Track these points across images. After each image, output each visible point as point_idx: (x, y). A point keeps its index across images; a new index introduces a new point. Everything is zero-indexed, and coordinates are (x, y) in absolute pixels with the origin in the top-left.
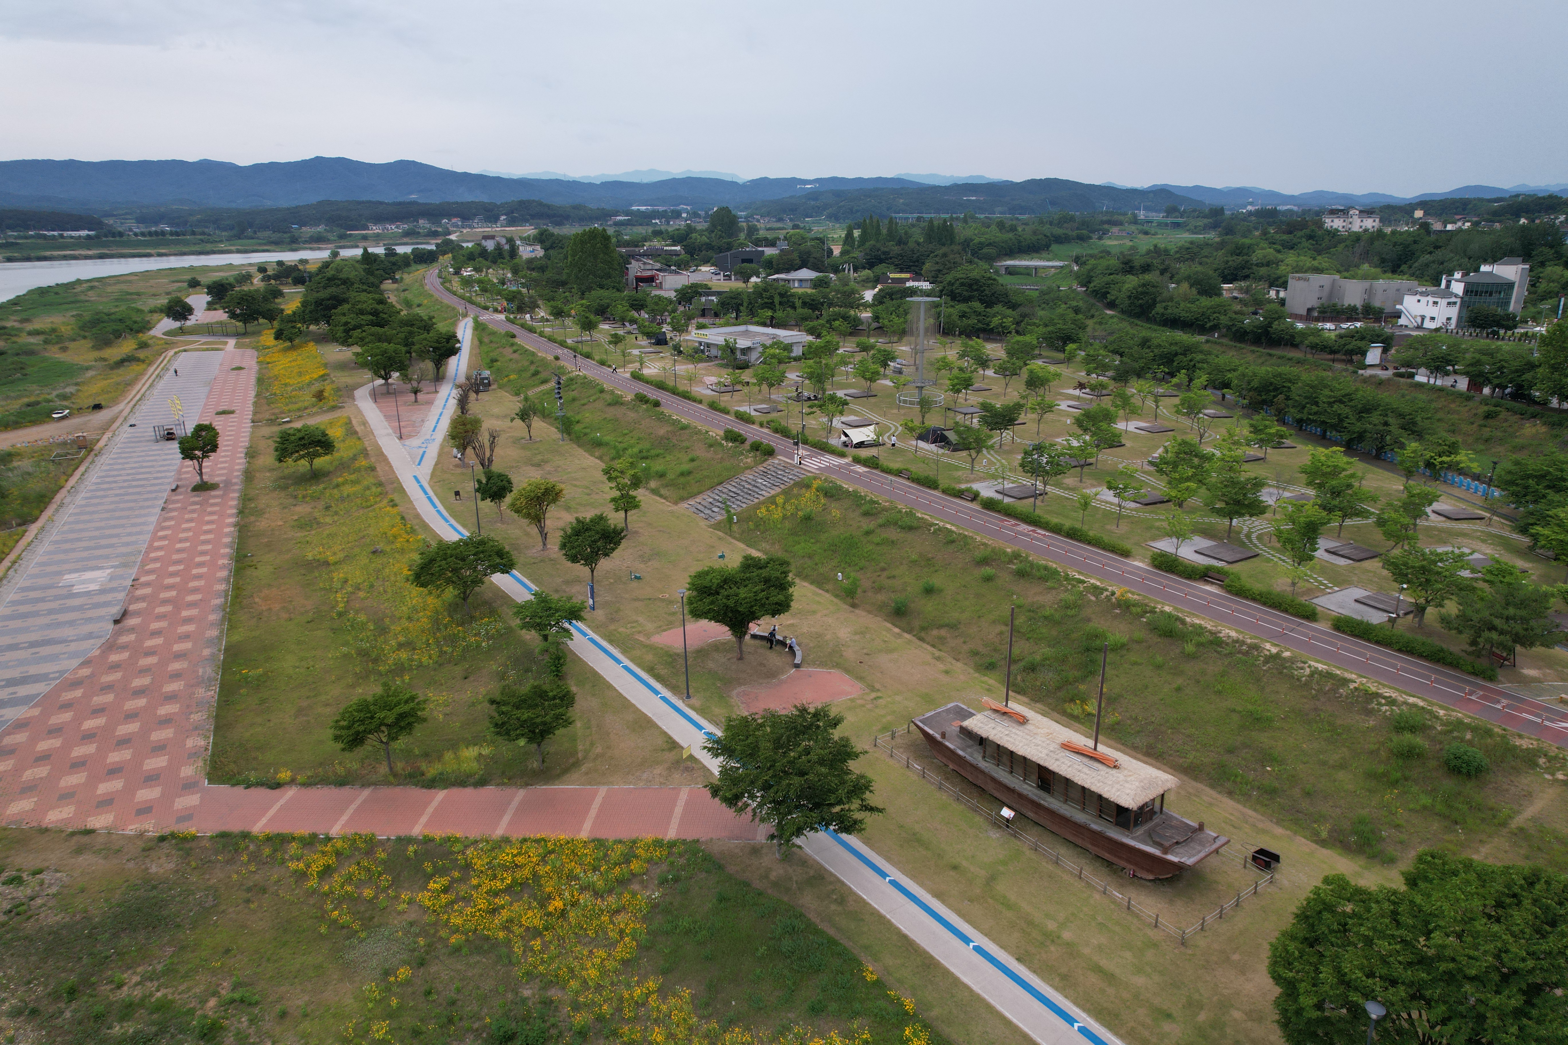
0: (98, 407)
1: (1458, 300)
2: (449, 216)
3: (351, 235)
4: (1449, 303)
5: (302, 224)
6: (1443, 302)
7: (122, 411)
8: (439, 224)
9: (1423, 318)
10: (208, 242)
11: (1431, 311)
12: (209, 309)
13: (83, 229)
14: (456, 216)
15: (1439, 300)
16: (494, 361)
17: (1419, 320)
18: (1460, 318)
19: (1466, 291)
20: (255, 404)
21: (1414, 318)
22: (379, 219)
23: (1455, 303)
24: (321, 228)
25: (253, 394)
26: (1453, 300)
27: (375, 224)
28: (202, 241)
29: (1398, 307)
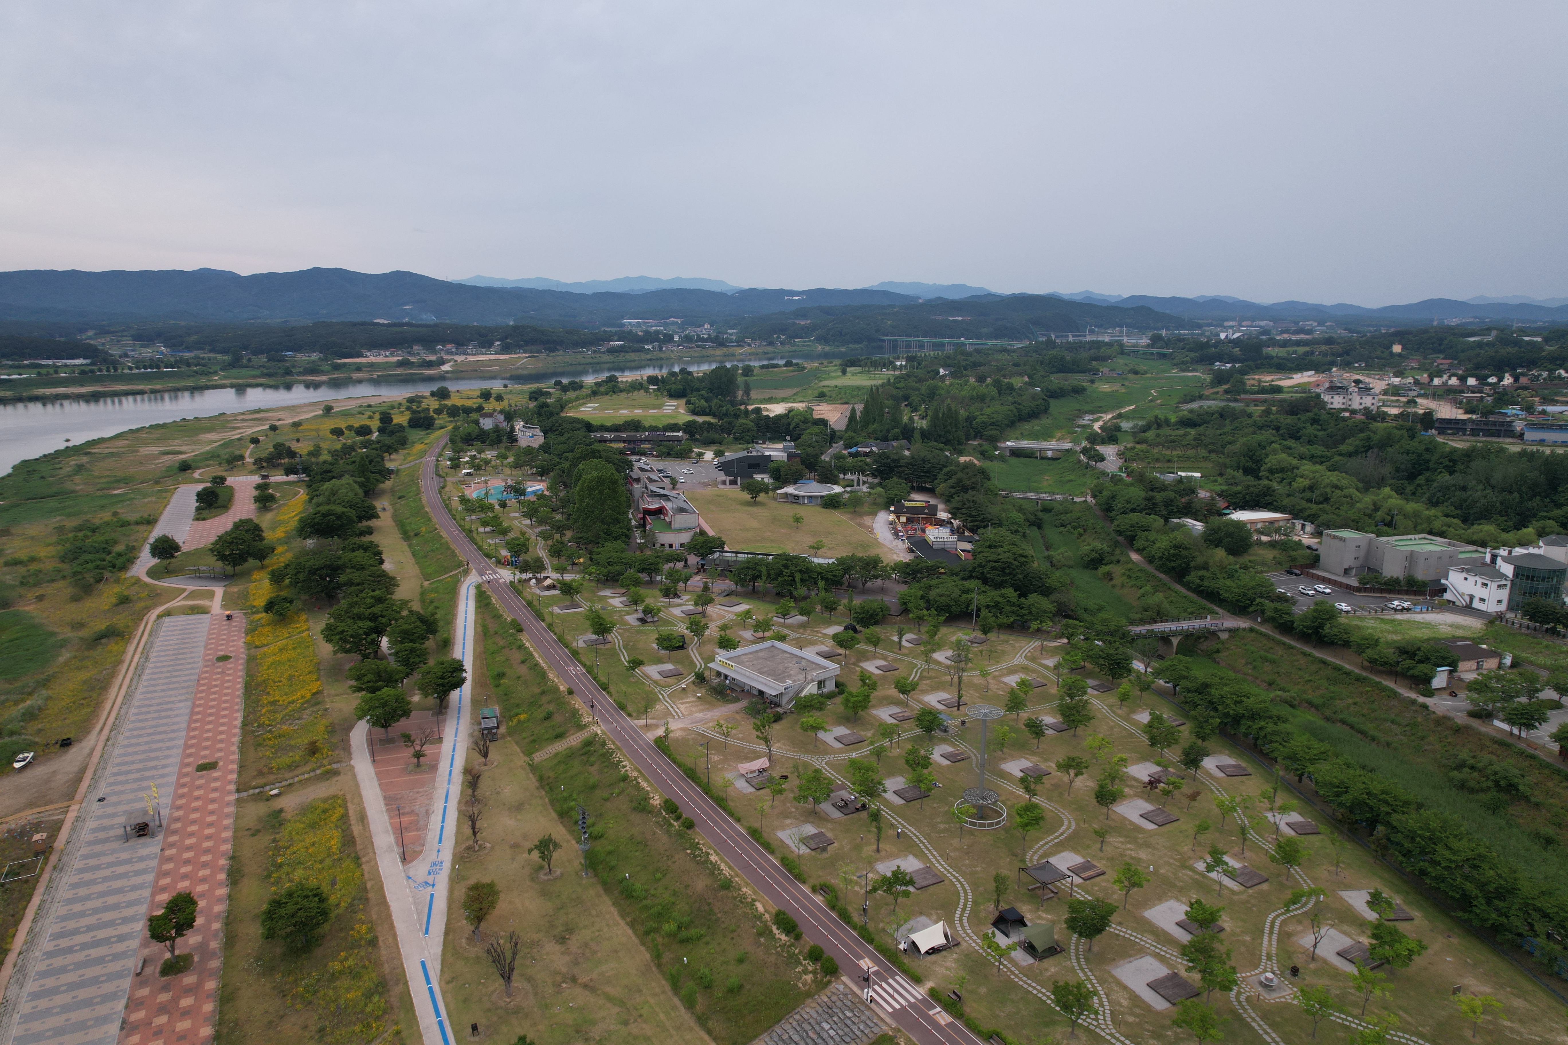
0: (66, 743)
1: (1509, 583)
2: (444, 341)
3: (345, 364)
4: (1499, 586)
5: (298, 349)
6: (1493, 586)
7: (93, 750)
8: (433, 351)
9: (1472, 597)
10: (203, 374)
11: (1479, 592)
12: (197, 519)
13: (79, 357)
14: (450, 342)
15: (1489, 583)
16: (501, 675)
17: (1468, 599)
18: (1510, 599)
19: (1516, 574)
20: (243, 744)
21: (1462, 595)
22: (376, 345)
23: (1505, 585)
24: (315, 356)
25: (239, 717)
26: (1504, 582)
27: (370, 350)
28: (196, 372)
29: (1443, 581)
